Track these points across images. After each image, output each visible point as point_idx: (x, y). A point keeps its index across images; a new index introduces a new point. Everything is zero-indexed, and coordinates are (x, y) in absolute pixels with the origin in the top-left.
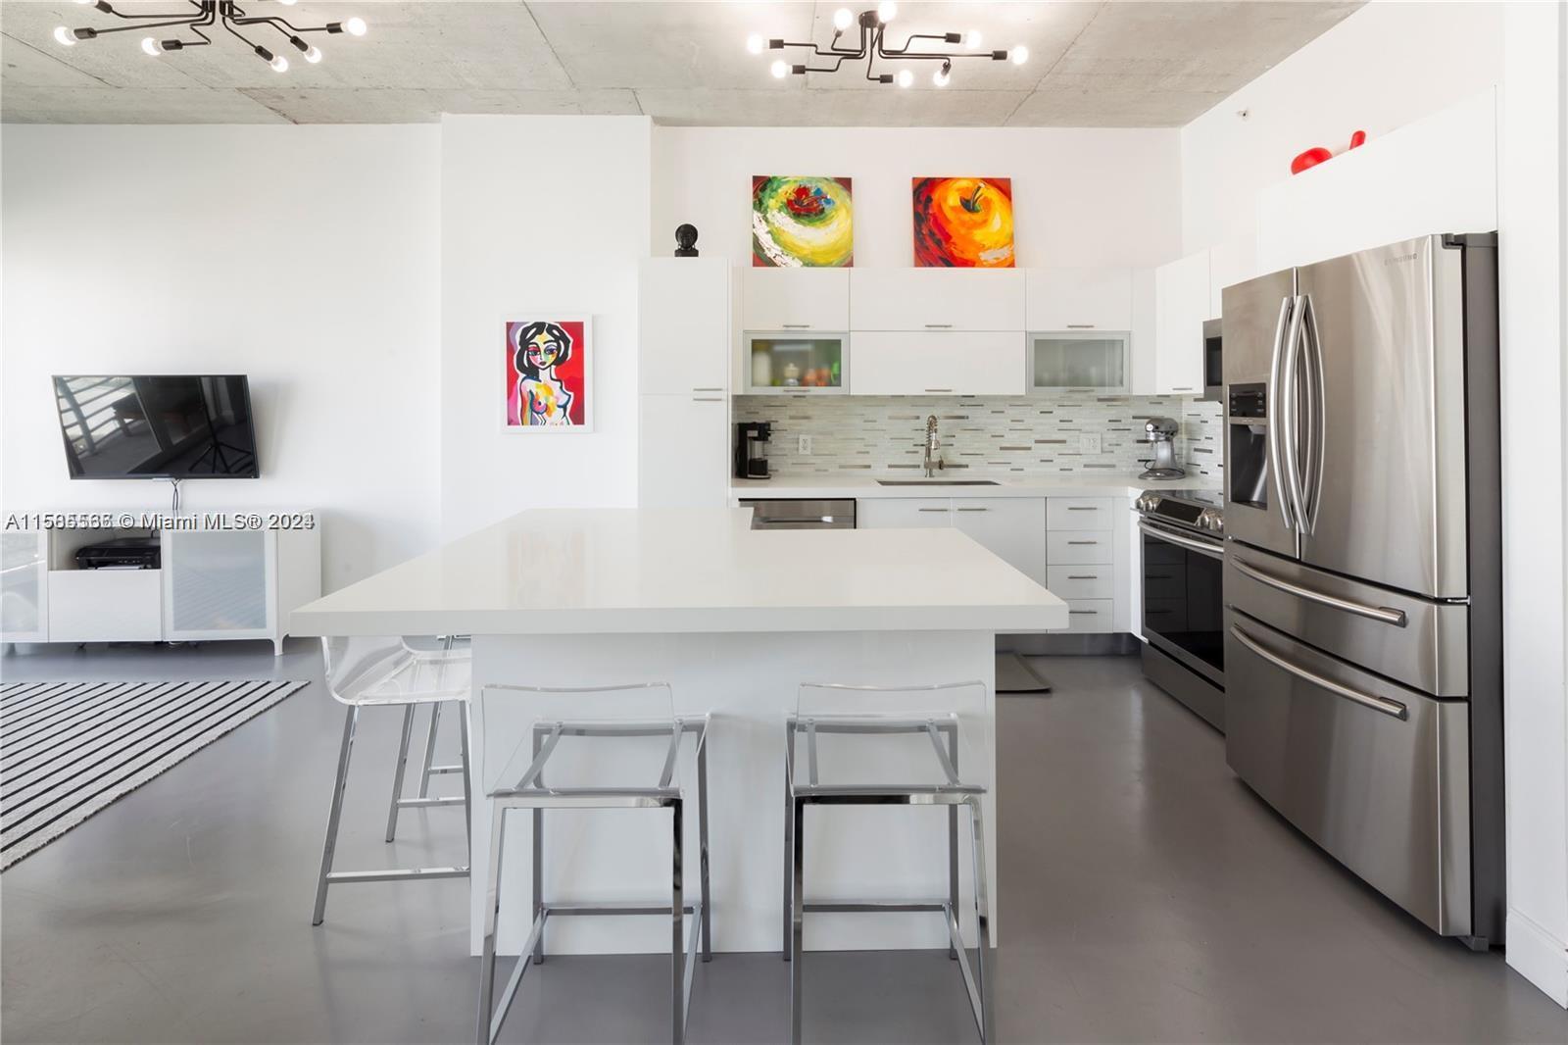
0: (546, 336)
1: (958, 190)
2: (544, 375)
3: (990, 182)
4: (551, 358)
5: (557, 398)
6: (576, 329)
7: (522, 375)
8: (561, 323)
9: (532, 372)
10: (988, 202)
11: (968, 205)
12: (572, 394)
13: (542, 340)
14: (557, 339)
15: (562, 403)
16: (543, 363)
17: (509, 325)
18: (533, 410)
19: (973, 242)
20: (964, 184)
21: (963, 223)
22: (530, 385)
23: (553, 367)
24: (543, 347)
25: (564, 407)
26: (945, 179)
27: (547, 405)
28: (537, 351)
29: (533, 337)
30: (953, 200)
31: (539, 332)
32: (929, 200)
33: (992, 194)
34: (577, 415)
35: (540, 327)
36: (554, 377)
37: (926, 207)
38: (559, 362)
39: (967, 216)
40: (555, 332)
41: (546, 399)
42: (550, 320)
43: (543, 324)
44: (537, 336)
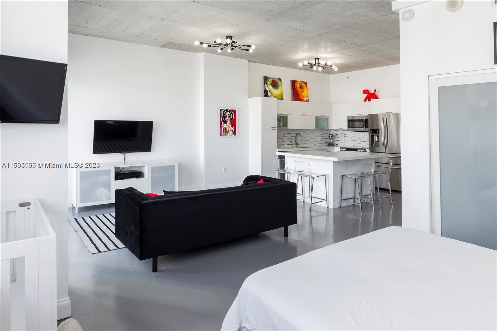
0: (228, 113)
1: (299, 84)
2: (228, 123)
3: (303, 82)
4: (229, 119)
5: (231, 129)
6: (234, 111)
7: (223, 123)
8: (232, 110)
9: (225, 122)
10: (304, 87)
11: (301, 87)
12: (234, 128)
13: (227, 114)
14: (231, 114)
15: (231, 130)
16: (228, 120)
17: (221, 110)
18: (225, 132)
19: (302, 96)
20: (299, 82)
21: (300, 91)
22: (225, 125)
23: (230, 121)
24: (228, 116)
25: (232, 131)
26: (297, 81)
27: (228, 130)
28: (226, 117)
29: (225, 113)
30: (298, 86)
31: (227, 112)
32: (295, 85)
33: (304, 85)
34: (235, 133)
35: (227, 110)
36: (230, 123)
37: (294, 87)
38: (231, 119)
39: (301, 90)
40: (230, 112)
41: (228, 129)
42: (229, 109)
43: (228, 110)
44: (226, 113)
